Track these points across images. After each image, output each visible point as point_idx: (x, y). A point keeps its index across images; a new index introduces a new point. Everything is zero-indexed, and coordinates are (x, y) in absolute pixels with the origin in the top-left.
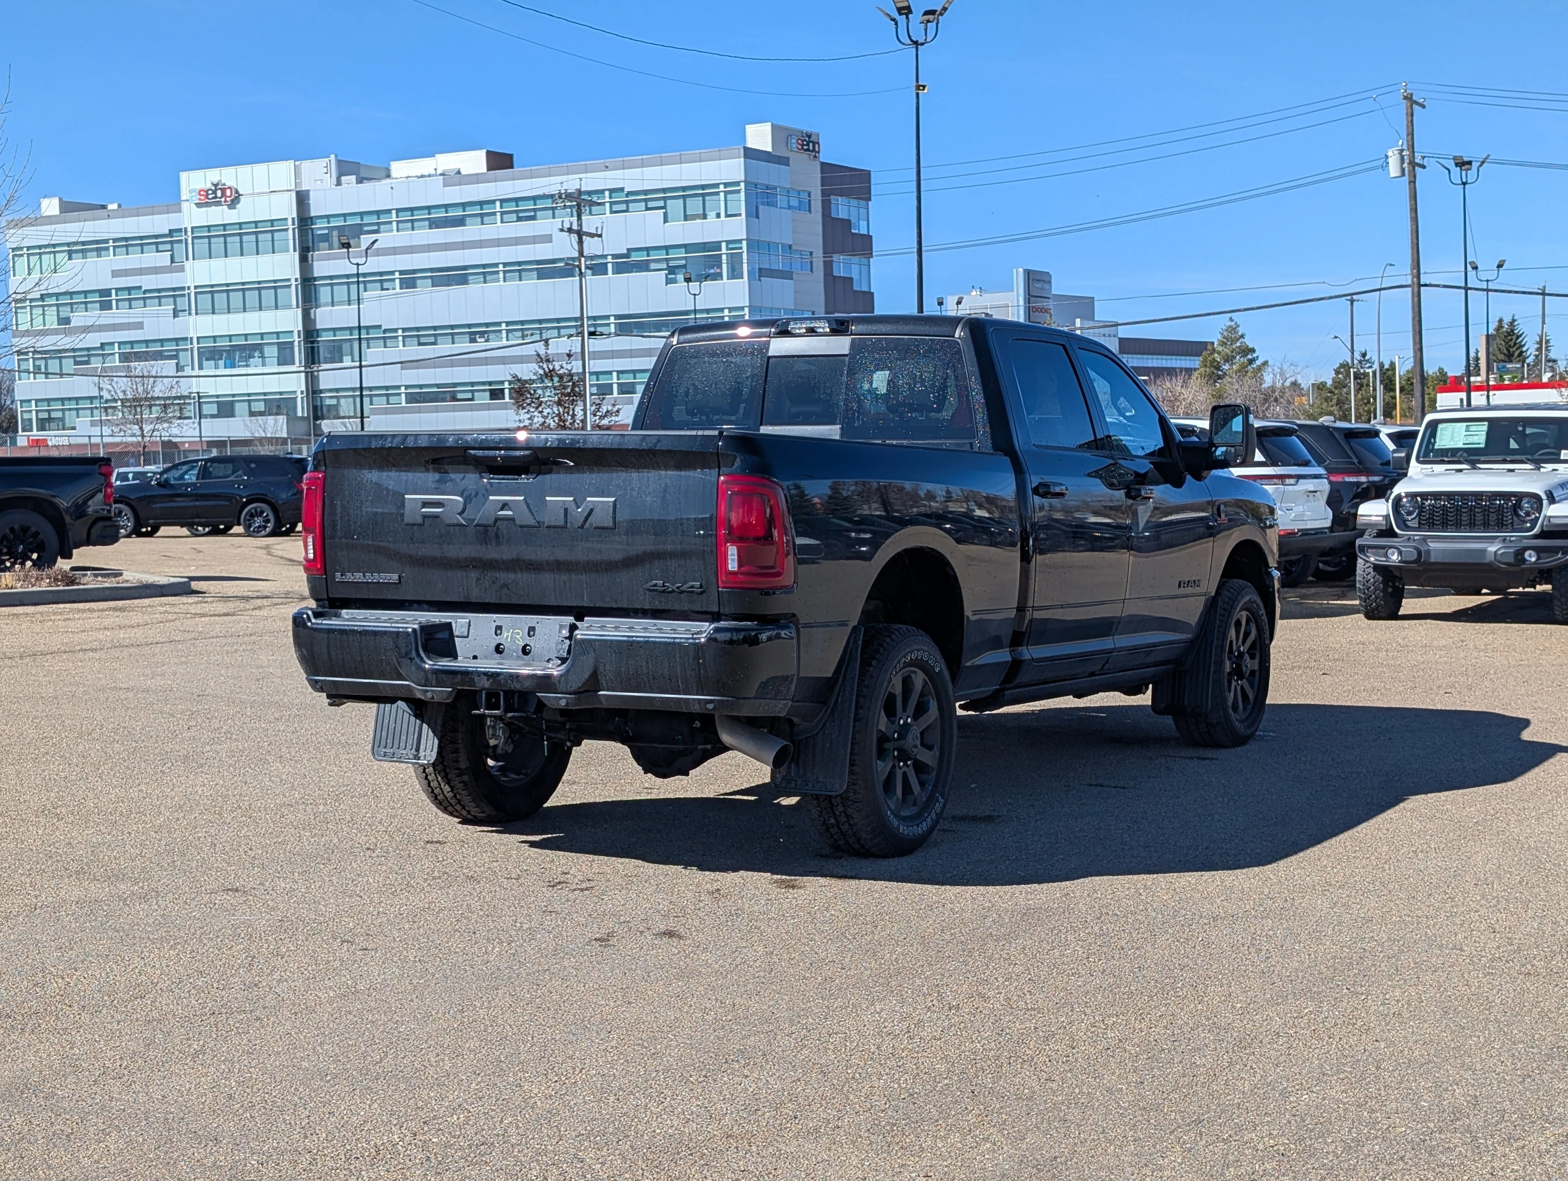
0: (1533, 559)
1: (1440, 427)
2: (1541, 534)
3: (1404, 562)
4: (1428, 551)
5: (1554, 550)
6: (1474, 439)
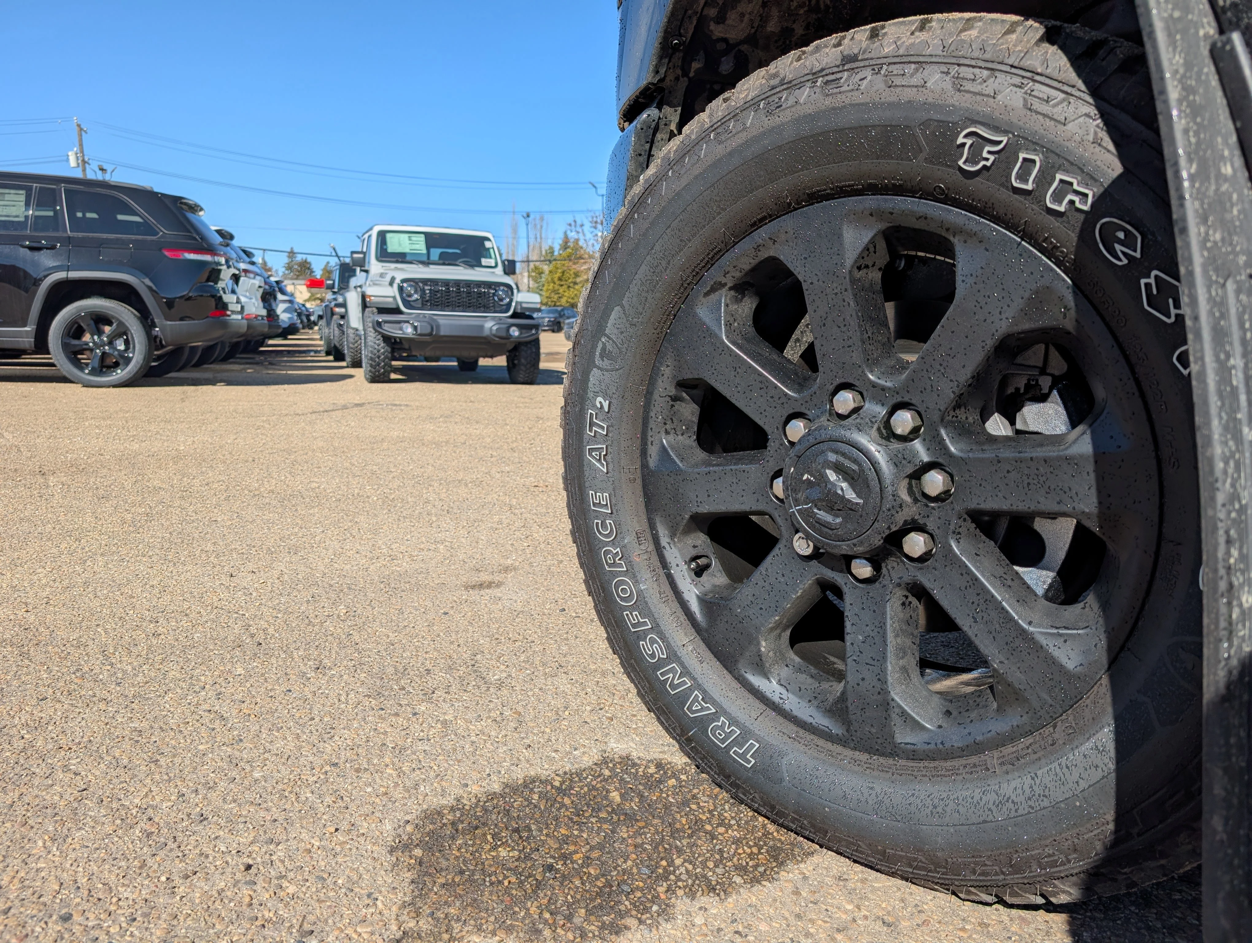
0: (516, 334)
1: (388, 236)
2: (515, 315)
3: (420, 335)
4: (438, 326)
5: (529, 327)
6: (417, 247)
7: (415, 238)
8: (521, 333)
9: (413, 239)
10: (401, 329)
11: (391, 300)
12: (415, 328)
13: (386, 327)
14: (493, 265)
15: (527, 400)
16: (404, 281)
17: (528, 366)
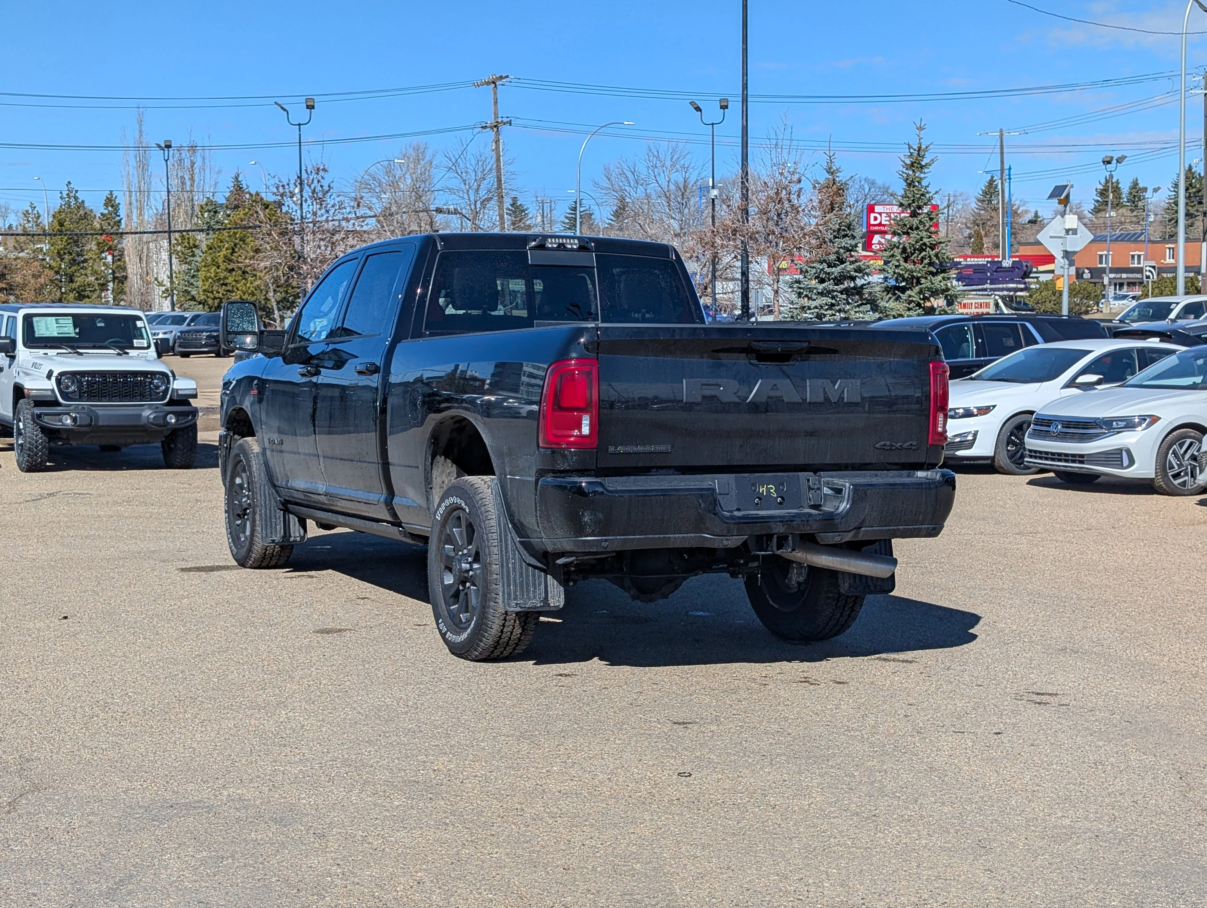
0: (173, 421)
1: (35, 319)
2: (171, 403)
3: (78, 426)
4: (97, 417)
5: (185, 414)
6: (65, 330)
7: (62, 320)
8: (177, 421)
9: (61, 321)
10: (60, 421)
11: (49, 393)
12: (74, 420)
13: (46, 419)
14: (146, 345)
15: (185, 486)
16: (62, 374)
17: (185, 450)
